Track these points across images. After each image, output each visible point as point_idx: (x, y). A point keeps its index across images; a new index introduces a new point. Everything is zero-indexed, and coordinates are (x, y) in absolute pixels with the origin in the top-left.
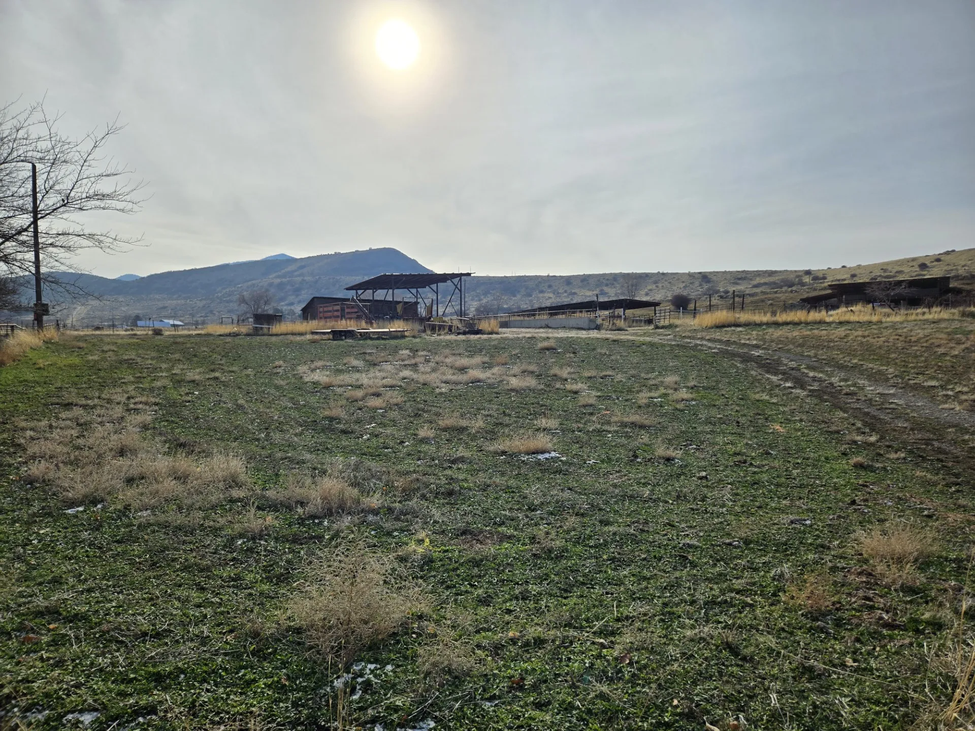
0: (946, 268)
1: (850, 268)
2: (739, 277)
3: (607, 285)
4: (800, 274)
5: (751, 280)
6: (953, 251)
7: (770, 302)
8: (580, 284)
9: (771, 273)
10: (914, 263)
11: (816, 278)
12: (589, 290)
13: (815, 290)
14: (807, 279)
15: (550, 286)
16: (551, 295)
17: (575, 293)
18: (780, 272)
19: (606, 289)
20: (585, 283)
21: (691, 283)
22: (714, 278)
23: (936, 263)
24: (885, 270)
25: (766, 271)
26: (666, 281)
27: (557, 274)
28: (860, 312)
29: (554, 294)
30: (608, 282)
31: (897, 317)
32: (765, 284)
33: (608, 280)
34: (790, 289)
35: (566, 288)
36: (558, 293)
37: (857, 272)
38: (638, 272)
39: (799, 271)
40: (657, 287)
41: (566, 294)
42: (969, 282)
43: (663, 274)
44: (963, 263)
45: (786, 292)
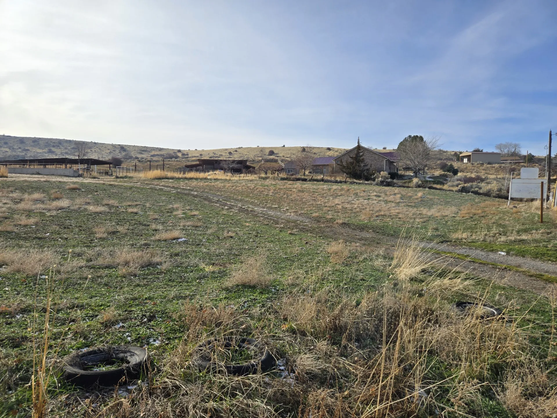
0: (239, 155)
1: (199, 151)
2: (143, 149)
3: (54, 146)
4: (176, 151)
5: (150, 152)
6: (242, 147)
7: (168, 166)
8: (32, 144)
9: (161, 150)
10: (226, 151)
11: (183, 154)
12: (39, 148)
13: (189, 161)
14: (180, 155)
15: (6, 143)
16: (7, 150)
17: (28, 150)
18: (165, 149)
19: (53, 149)
20: (36, 143)
21: (114, 151)
22: (128, 149)
23: (235, 152)
24: (215, 154)
25: (157, 148)
26: (97, 147)
27: (12, 135)
28: (219, 174)
29: (10, 149)
30: (55, 144)
31: (236, 177)
32: (158, 155)
33: (54, 143)
34: (176, 160)
35: (20, 146)
36: (13, 149)
37: (203, 153)
38: (77, 140)
39: (175, 150)
40: (91, 151)
41: (20, 150)
42: (252, 163)
43: (95, 143)
44: (246, 153)
45: (174, 161)
